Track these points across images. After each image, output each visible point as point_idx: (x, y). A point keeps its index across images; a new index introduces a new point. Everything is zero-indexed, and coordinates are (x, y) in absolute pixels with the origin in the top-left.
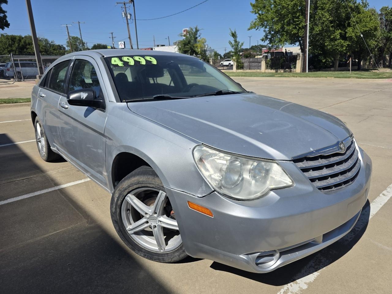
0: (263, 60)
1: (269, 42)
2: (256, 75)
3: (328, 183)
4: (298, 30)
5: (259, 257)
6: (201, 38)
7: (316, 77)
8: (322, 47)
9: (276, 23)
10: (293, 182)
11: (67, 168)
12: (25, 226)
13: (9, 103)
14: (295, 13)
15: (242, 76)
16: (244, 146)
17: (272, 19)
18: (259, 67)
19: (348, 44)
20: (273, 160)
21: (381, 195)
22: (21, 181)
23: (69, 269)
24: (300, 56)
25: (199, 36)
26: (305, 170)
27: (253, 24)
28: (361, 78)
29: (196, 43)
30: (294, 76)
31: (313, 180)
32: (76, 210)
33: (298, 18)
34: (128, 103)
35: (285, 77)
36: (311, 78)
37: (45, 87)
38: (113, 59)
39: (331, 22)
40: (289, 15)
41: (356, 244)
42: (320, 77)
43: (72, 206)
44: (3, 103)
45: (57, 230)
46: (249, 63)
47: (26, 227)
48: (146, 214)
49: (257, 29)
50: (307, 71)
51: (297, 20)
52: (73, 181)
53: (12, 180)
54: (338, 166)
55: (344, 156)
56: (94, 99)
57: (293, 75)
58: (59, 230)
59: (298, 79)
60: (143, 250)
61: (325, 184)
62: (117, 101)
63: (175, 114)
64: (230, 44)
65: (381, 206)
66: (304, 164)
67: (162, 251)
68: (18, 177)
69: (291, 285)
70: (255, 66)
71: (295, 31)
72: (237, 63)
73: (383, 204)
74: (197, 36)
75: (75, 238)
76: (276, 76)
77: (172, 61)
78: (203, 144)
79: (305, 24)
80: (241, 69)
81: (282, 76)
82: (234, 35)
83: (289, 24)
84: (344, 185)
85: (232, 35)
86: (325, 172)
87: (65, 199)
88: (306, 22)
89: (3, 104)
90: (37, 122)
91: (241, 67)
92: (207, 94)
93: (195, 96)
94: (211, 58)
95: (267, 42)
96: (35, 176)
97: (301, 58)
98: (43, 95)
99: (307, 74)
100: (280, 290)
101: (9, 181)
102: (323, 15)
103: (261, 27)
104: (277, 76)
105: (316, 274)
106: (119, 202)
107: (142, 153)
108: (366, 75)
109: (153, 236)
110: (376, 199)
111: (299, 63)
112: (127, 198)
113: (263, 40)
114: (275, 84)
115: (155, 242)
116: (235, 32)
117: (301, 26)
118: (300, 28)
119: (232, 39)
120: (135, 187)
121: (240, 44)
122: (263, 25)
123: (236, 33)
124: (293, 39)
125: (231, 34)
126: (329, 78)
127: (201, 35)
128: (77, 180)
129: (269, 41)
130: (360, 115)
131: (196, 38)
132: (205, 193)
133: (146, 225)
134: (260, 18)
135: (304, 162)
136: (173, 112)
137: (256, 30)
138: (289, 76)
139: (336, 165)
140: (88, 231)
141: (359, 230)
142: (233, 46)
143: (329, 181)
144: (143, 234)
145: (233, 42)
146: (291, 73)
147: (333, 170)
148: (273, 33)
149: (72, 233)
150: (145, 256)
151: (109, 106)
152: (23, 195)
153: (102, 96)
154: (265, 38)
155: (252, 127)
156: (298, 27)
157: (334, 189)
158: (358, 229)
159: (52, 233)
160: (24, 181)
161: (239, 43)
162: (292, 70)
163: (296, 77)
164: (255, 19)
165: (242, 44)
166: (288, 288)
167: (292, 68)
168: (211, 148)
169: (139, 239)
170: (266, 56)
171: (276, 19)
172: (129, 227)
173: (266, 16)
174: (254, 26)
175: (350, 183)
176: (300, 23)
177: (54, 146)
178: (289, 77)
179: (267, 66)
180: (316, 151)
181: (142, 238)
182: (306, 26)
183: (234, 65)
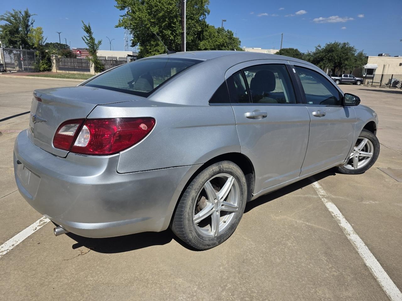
6: (35, 27)
25: (32, 24)
51: (173, 25)
64: (84, 40)
71: (172, 37)
72: (95, 64)
74: (28, 23)
79: (183, 32)
80: (101, 72)
82: (88, 30)
88: (183, 29)
94: (54, 55)
116: (89, 27)
118: (176, 34)
119: (87, 35)
123: (91, 29)
125: (84, 28)
131: (28, 26)
142: (88, 43)
145: (88, 39)
156: (175, 33)
161: (95, 40)
165: (100, 42)
182: (183, 34)
183: (92, 66)
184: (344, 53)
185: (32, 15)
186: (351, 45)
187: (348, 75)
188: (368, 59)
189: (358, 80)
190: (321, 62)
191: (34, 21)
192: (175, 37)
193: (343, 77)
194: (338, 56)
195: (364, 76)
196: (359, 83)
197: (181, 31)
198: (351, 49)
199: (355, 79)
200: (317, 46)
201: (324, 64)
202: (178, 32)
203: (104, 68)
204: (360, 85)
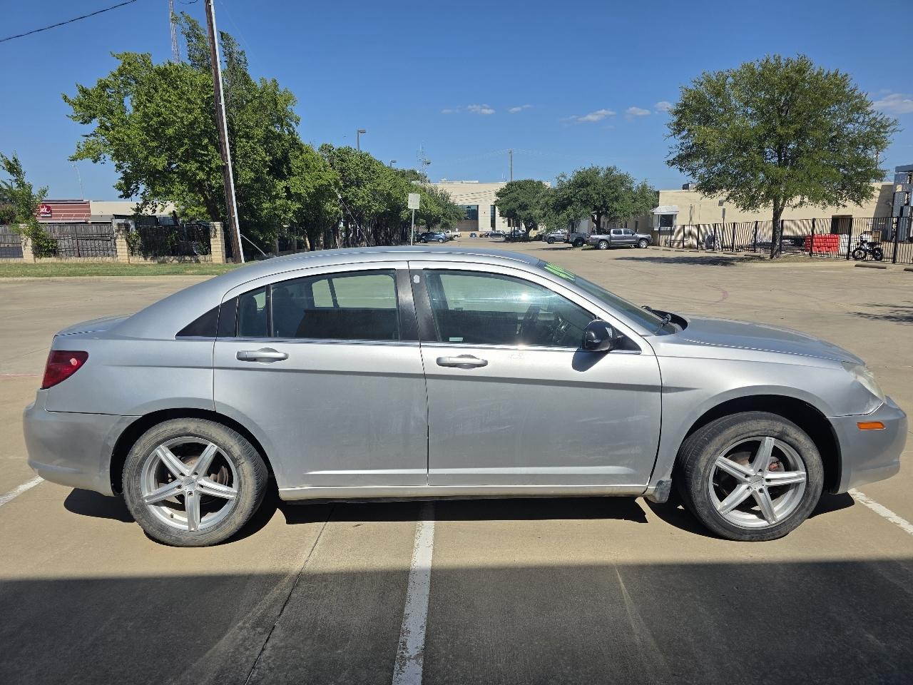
0: (119, 236)
14: (199, 137)
18: (112, 251)
24: (216, 230)
27: (83, 148)
40: (184, 140)
46: (75, 241)
49: (98, 159)
50: (243, 261)
51: (203, 152)
70: (94, 249)
71: (201, 175)
72: (33, 240)
79: (224, 164)
80: (50, 256)
82: (13, 168)
85: (5, 167)
88: (224, 158)
91: (49, 251)
97: (218, 232)
111: (217, 244)
113: (119, 188)
116: (16, 160)
118: (211, 169)
119: (9, 177)
121: (36, 191)
123: (20, 164)
137: (94, 162)
156: (207, 167)
161: (32, 188)
170: (125, 224)
176: (210, 160)
179: (132, 249)
182: (225, 168)
183: (26, 245)
184: (610, 187)
186: (623, 172)
187: (622, 230)
188: (658, 197)
189: (642, 239)
190: (569, 207)
192: (208, 174)
193: (613, 235)
194: (598, 194)
195: (656, 229)
196: (643, 244)
197: (220, 163)
198: (623, 180)
199: (636, 238)
200: (558, 175)
201: (574, 210)
202: (213, 166)
203: (55, 247)
204: (646, 248)
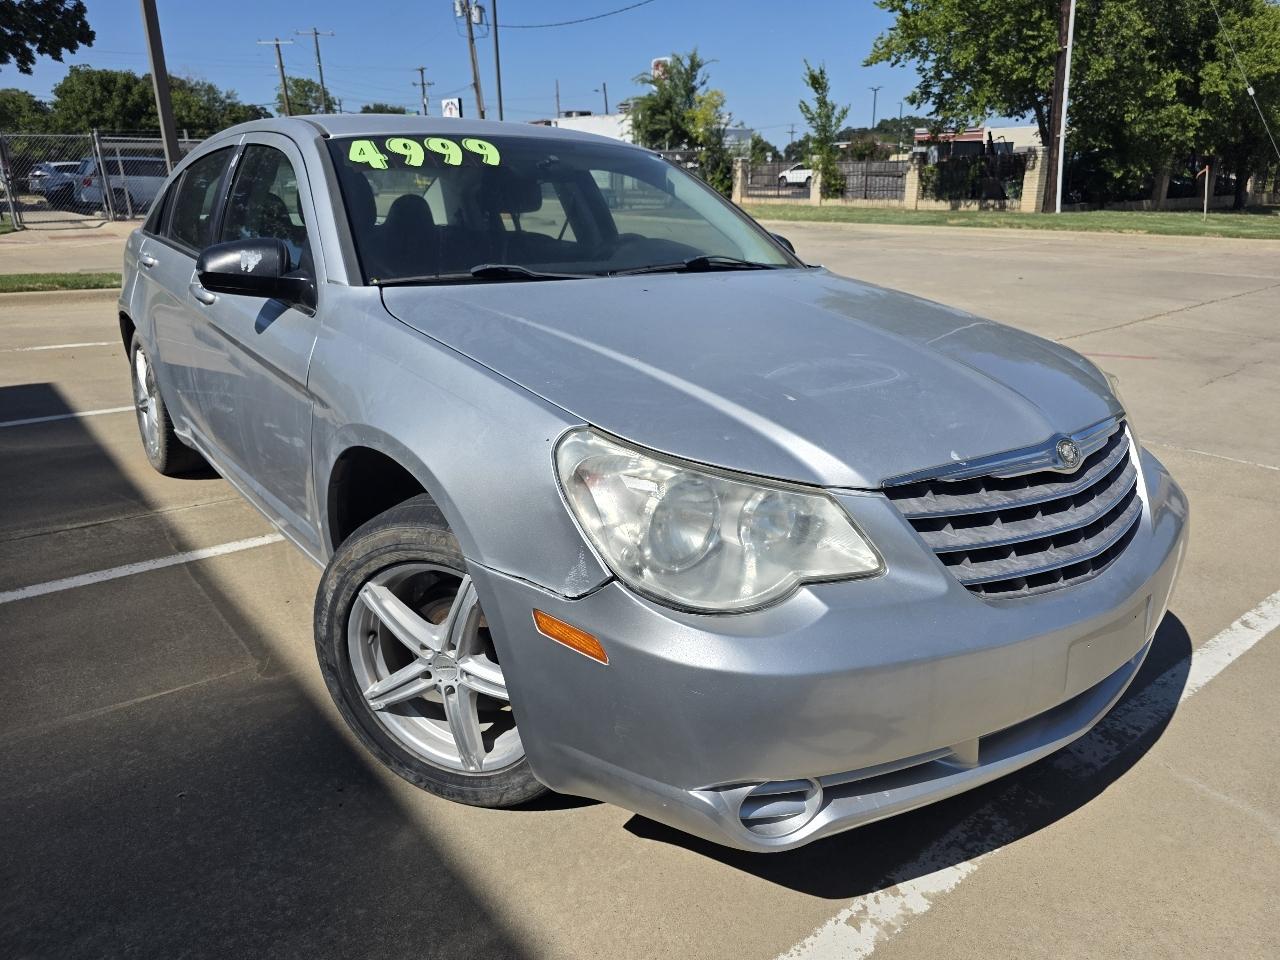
0: (912, 167)
1: (933, 108)
2: (885, 218)
3: (1005, 569)
4: (1035, 68)
5: (753, 801)
6: (707, 90)
7: (1086, 229)
8: (1116, 128)
9: (960, 42)
10: (880, 560)
11: (226, 496)
12: (66, 672)
13: (77, 289)
14: (1027, 9)
15: (836, 220)
16: (726, 438)
17: (948, 29)
18: (898, 192)
19: (1202, 121)
20: (818, 486)
21: (1236, 624)
22: (76, 531)
23: (178, 810)
24: (1036, 158)
25: (703, 83)
26: (923, 524)
27: (881, 46)
28: (1237, 237)
29: (690, 107)
30: (1011, 225)
31: (950, 558)
32: (231, 630)
33: (1036, 26)
34: (384, 289)
35: (982, 225)
36: (1069, 232)
37: (160, 236)
38: (356, 146)
39: (1150, 43)
40: (1005, 16)
41: (1120, 780)
42: (1099, 231)
43: (220, 615)
44: (57, 286)
45: (160, 690)
46: (864, 178)
47: (69, 674)
48: (424, 647)
49: (896, 62)
50: (1058, 210)
51: (1030, 33)
52: (238, 540)
53: (48, 529)
54: (1048, 518)
55: (1073, 484)
56: (282, 275)
57: (1010, 221)
58: (168, 689)
59: (1025, 234)
60: (416, 764)
61: (995, 573)
62: (352, 282)
63: (525, 325)
64: (803, 111)
65: (1229, 660)
66: (923, 503)
67: (472, 768)
68: (70, 520)
69: (877, 900)
70: (882, 188)
71: (1023, 72)
72: (823, 176)
73: (1236, 655)
74: (694, 83)
75: (214, 717)
76: (951, 222)
77: (553, 158)
78: (590, 425)
79: (1060, 49)
80: (837, 198)
81: (972, 222)
82: (817, 82)
83: (1003, 47)
84: (1065, 579)
85: (810, 82)
86: (998, 533)
87: (203, 594)
88: (1062, 40)
89: (57, 289)
90: (138, 347)
92: (656, 268)
93: (613, 273)
94: (740, 159)
95: (928, 107)
96: (121, 518)
97: (1038, 164)
98: (150, 260)
99: (1057, 217)
100: (836, 912)
101: (39, 530)
102: (1122, 19)
103: (908, 55)
104: (955, 221)
105: (965, 868)
106: (340, 606)
107: (406, 452)
108: (1256, 227)
109: (444, 718)
110: (1217, 638)
111: (1032, 182)
112: (366, 595)
113: (912, 100)
114: (943, 249)
115: (450, 739)
116: (822, 72)
117: (1043, 54)
118: (1040, 60)
119: (810, 96)
120: (388, 559)
121: (837, 113)
122: (914, 49)
123: (826, 77)
124: (1018, 98)
125: (807, 78)
126: (1128, 234)
127: (708, 81)
128: (248, 537)
129: (934, 103)
130: (1215, 361)
131: (693, 90)
132: (587, 585)
133: (424, 684)
134: (905, 26)
135: (925, 497)
136: (521, 320)
137: (893, 65)
138: (995, 223)
139: (1039, 513)
140: (258, 697)
141: (1139, 735)
142: (812, 119)
143: (1012, 563)
144: (419, 712)
145: (814, 107)
146: (1001, 214)
147: (1029, 529)
148: (947, 76)
149: (205, 701)
150: (421, 781)
151: (327, 296)
152: (77, 575)
153: (308, 265)
154: (922, 93)
155: (768, 376)
156: (1035, 57)
157: (1025, 590)
158: (1134, 732)
159: (144, 698)
160: (85, 533)
161: (834, 108)
162: (1008, 203)
163: (1020, 227)
164: (892, 29)
165: (844, 112)
166: (865, 907)
167: (1007, 198)
168: (618, 441)
169: (404, 727)
170: (921, 153)
171: (960, 29)
172: (371, 688)
173: (928, 20)
174: (885, 53)
175: (1089, 574)
176: (1041, 45)
177: (184, 426)
178: (995, 226)
179: (925, 189)
180: (971, 463)
181: (414, 725)
182: (1062, 54)
183: (815, 181)
185: (707, 63)
191: (708, 77)
197: (1055, 48)
203: (843, 185)
